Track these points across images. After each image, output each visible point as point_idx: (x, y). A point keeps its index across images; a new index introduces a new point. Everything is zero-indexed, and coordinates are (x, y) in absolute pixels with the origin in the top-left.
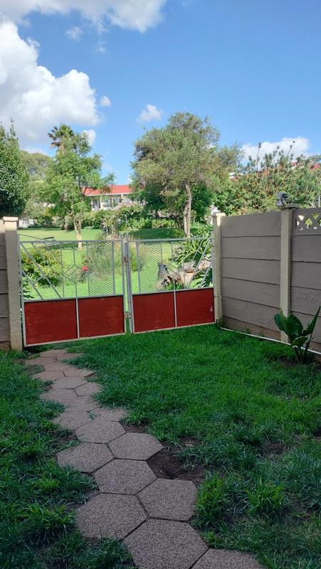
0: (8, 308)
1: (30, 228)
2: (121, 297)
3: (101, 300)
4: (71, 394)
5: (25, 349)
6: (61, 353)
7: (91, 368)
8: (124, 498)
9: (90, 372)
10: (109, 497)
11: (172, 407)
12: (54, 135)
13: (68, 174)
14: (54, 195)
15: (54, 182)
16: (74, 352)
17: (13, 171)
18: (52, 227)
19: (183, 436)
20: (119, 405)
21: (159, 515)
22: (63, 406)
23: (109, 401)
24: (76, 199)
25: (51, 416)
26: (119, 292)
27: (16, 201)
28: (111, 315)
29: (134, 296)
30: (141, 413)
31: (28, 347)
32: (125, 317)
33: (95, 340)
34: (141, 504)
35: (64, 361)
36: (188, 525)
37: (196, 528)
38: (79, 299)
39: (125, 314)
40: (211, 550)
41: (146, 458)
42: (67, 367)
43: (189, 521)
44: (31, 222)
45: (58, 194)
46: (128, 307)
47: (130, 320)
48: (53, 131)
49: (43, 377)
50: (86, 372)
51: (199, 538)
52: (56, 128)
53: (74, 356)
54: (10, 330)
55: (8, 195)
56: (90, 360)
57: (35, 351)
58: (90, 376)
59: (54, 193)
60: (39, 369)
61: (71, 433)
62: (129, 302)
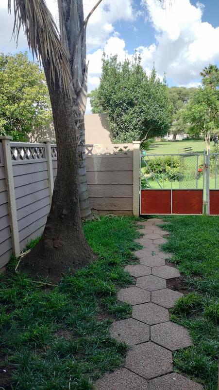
0: (133, 192)
1: (184, 140)
2: (202, 190)
3: (188, 192)
4: (151, 242)
5: (140, 216)
6: (159, 221)
7: (169, 231)
8: (145, 291)
9: (168, 233)
10: (138, 289)
11: (199, 258)
12: (204, 73)
13: (203, 103)
14: (193, 119)
15: (193, 110)
16: (166, 221)
17: (162, 107)
18: (199, 139)
19: (195, 274)
20: (171, 252)
21: (156, 302)
22: (142, 247)
23: (167, 249)
24: (208, 120)
25: (133, 250)
26: (200, 187)
27: (163, 126)
28: (194, 202)
29: (210, 190)
30: (178, 258)
31: (142, 215)
32: (204, 204)
33: (183, 216)
34: (151, 296)
35: (157, 226)
36: (167, 310)
37: (170, 312)
38: (173, 190)
39: (203, 202)
40: (170, 322)
41: (167, 278)
42: (157, 228)
43: (168, 309)
44: (185, 136)
45: (195, 118)
46: (206, 198)
47: (207, 206)
48: (204, 70)
49: (141, 231)
50: (165, 233)
51: (168, 316)
52: (206, 68)
53: (163, 223)
54: (133, 204)
55: (158, 122)
56: (170, 227)
57: (146, 217)
58: (167, 235)
59: (192, 117)
60: (141, 227)
61: (138, 259)
62: (207, 195)
